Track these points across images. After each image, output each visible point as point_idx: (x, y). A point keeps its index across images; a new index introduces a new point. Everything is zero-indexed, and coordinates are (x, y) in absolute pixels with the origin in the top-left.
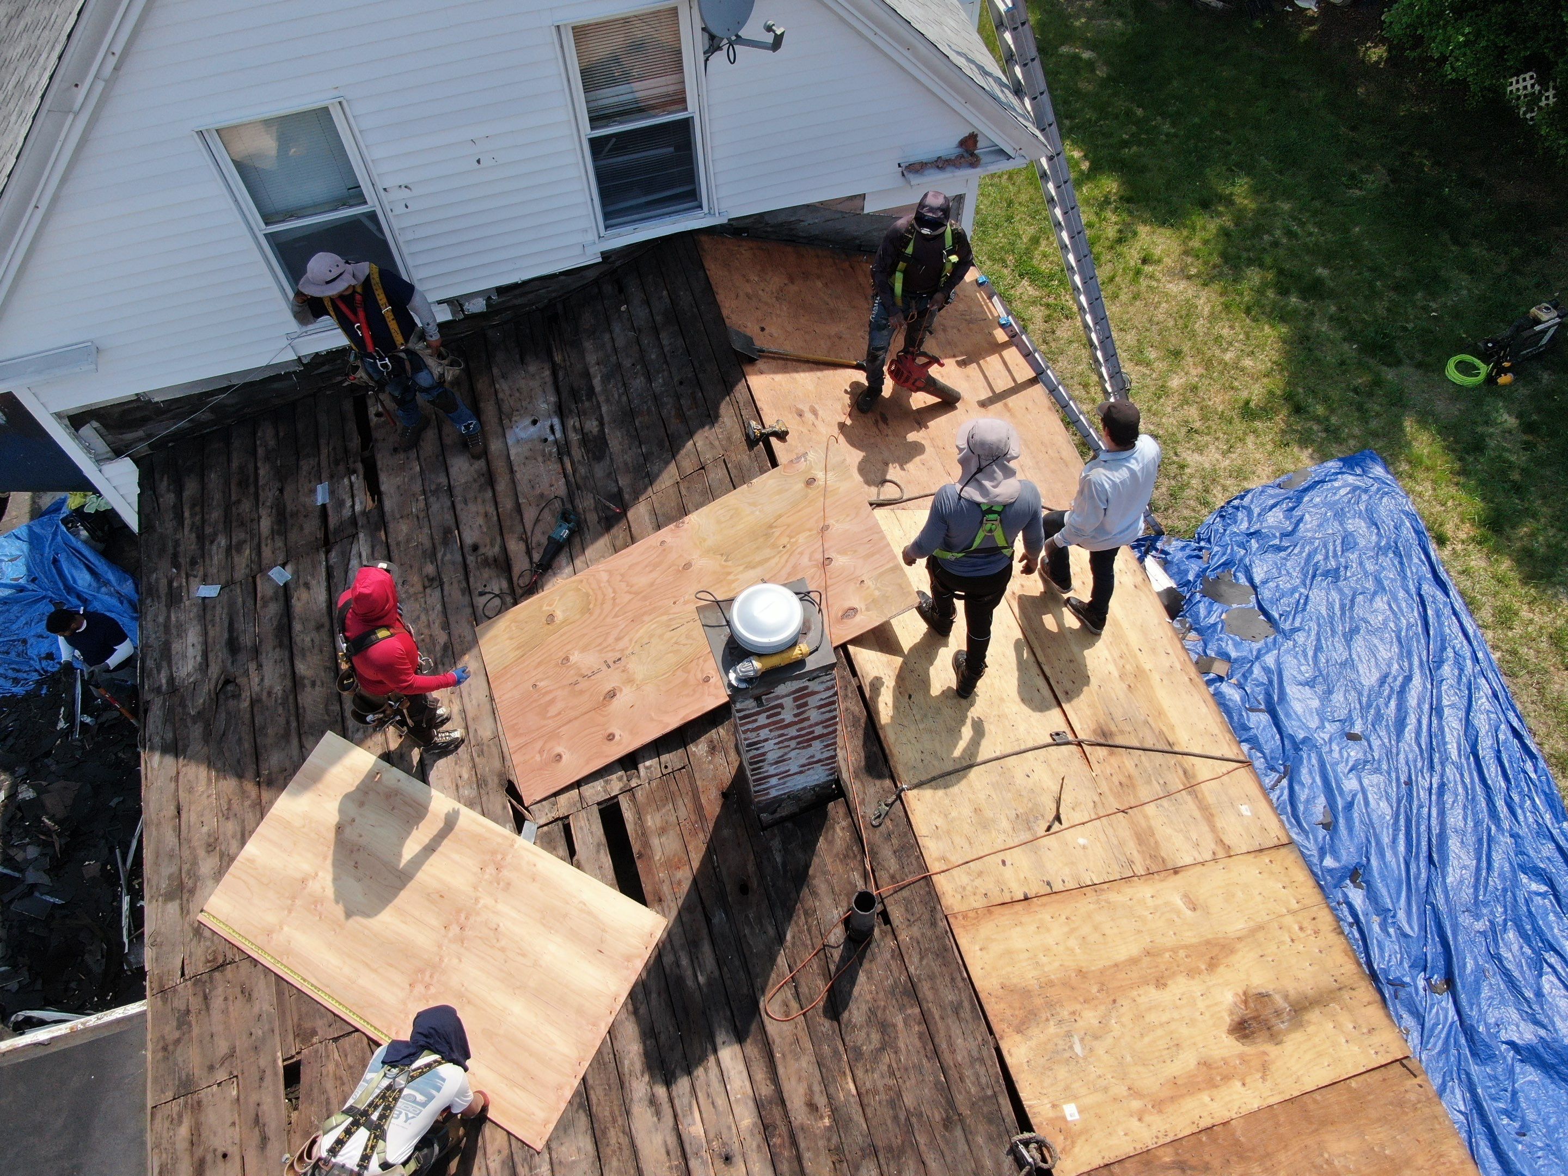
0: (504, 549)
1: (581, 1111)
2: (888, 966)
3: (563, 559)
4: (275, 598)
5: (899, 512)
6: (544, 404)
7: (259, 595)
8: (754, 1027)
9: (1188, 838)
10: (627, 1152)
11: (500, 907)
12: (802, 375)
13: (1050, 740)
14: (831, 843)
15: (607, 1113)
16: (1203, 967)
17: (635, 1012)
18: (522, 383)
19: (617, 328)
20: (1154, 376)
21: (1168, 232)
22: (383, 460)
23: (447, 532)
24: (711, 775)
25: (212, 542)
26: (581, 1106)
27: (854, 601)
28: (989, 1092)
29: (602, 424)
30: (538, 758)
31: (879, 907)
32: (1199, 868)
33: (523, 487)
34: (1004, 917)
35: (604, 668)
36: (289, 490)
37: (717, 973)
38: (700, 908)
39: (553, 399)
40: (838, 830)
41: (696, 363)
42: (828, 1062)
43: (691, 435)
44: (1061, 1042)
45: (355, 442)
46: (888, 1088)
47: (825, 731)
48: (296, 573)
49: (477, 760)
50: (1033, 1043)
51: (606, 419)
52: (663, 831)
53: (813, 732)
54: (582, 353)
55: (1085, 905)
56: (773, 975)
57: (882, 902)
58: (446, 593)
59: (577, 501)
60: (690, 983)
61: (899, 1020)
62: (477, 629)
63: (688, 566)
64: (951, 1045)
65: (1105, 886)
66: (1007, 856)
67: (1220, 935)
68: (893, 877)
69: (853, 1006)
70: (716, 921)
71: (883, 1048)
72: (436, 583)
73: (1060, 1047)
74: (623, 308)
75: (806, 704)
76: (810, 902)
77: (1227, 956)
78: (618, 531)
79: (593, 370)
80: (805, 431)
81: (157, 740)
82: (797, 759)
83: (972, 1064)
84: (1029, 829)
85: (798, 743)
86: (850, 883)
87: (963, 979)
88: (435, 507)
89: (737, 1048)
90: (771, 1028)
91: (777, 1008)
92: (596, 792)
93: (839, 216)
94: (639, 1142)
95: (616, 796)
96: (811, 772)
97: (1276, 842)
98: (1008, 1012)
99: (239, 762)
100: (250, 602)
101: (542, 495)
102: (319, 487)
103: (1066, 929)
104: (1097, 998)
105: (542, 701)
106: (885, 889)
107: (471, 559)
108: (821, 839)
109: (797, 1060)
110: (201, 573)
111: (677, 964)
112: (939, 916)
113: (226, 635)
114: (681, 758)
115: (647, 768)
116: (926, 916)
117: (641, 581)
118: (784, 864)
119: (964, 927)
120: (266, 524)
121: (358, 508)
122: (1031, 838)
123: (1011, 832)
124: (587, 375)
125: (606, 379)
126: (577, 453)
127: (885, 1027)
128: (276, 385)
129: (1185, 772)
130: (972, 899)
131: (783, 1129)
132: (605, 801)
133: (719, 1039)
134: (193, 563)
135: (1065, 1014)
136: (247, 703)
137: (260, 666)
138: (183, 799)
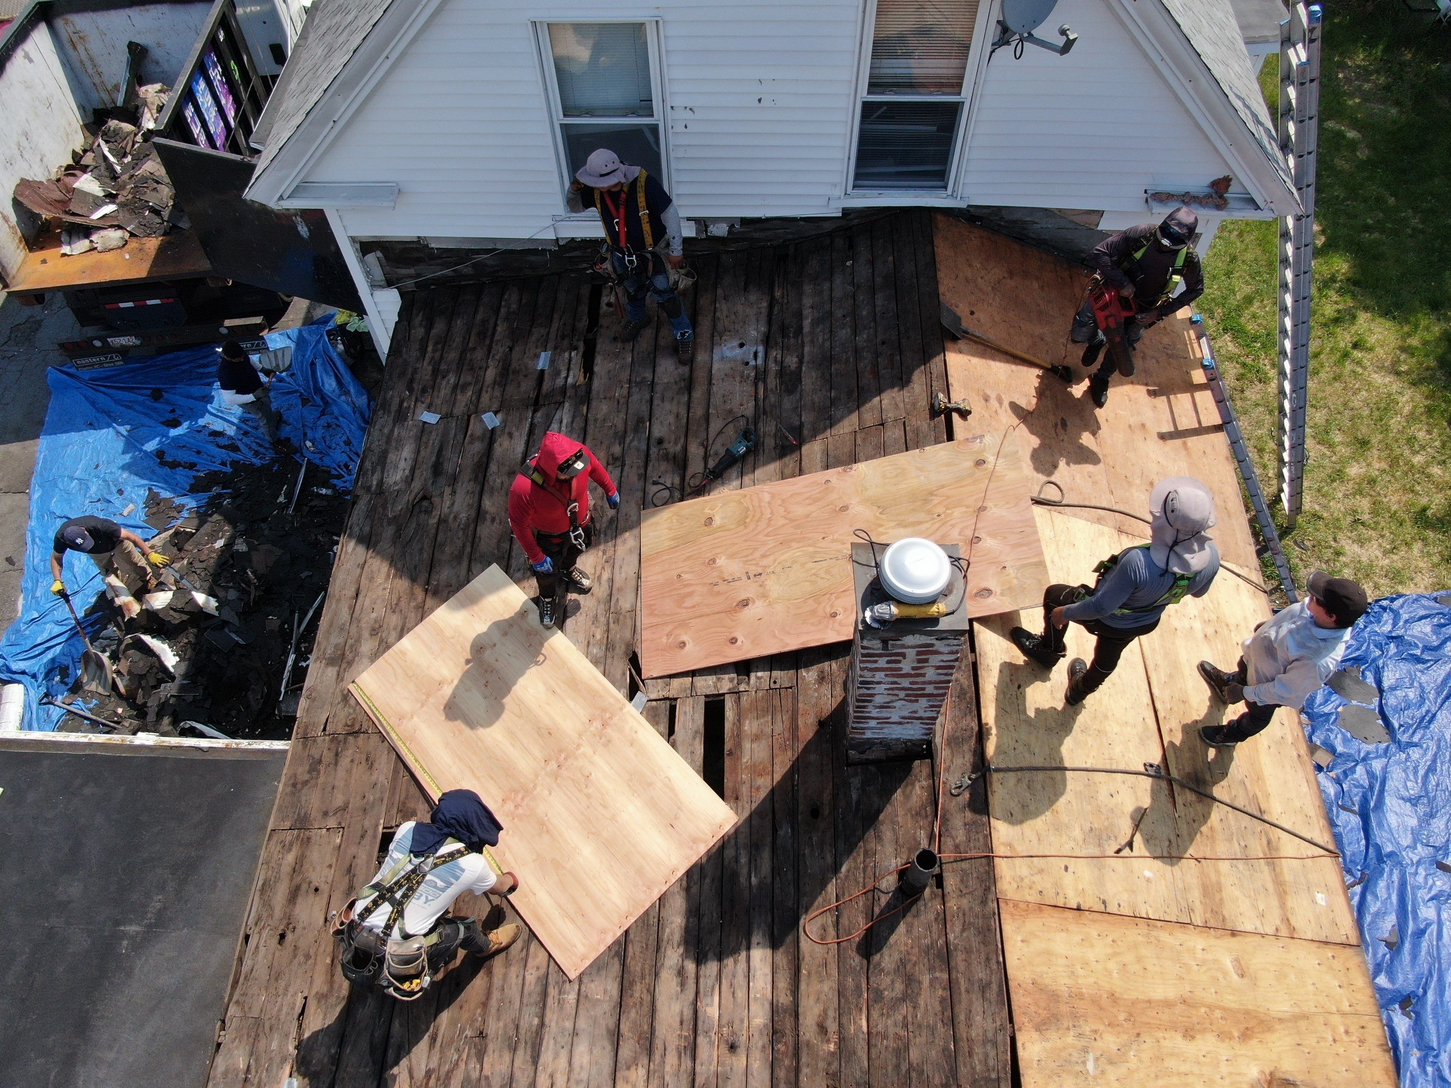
0: (685, 449)
1: (616, 959)
2: (930, 927)
3: (734, 472)
4: (481, 439)
5: (1055, 514)
6: (755, 332)
7: (469, 432)
8: (789, 939)
9: (1255, 907)
10: (646, 1009)
11: (597, 759)
12: (998, 364)
13: (1142, 769)
14: (907, 797)
15: (638, 969)
16: (1236, 1034)
17: (688, 890)
18: (740, 308)
19: (838, 280)
20: (1334, 459)
21: (1388, 324)
22: (603, 345)
23: (640, 421)
24: (813, 701)
25: (444, 377)
26: (617, 954)
27: (992, 584)
28: (994, 1076)
29: (801, 362)
30: (664, 640)
31: (936, 870)
32: (1258, 938)
33: (716, 400)
34: (1053, 919)
35: (744, 578)
36: (517, 349)
37: (769, 880)
38: (770, 816)
39: (763, 329)
40: (917, 787)
41: (902, 329)
42: (849, 994)
43: (880, 392)
44: (1075, 1054)
45: (583, 323)
46: (898, 1037)
47: (935, 692)
48: (504, 422)
49: (612, 625)
50: (1048, 1045)
51: (806, 358)
52: (756, 738)
53: (924, 689)
54: (800, 294)
55: (1135, 934)
56: (820, 899)
57: (941, 866)
58: (624, 474)
59: (761, 425)
60: (743, 880)
61: (926, 979)
62: (643, 512)
63: (844, 508)
64: (968, 1018)
65: (1159, 924)
66: (1072, 863)
67: (1261, 1010)
68: (957, 847)
69: (885, 951)
70: (781, 833)
71: (903, 999)
72: (619, 463)
73: (1074, 1059)
74: (848, 264)
75: (926, 661)
76: (873, 845)
77: (1263, 1032)
78: (790, 461)
79: (807, 312)
80: (987, 415)
81: (356, 529)
82: (901, 709)
83: (984, 1043)
84: (1100, 845)
85: (907, 695)
86: (915, 839)
87: (998, 962)
88: (635, 397)
89: (769, 952)
90: (805, 944)
91: (815, 929)
92: (707, 685)
93: (1071, 226)
94: (659, 1004)
95: (723, 694)
96: (909, 726)
97: (1343, 939)
98: (1033, 1009)
99: (415, 567)
100: (460, 437)
101: (731, 411)
102: (543, 354)
103: (1109, 951)
104: (1122, 1026)
105: (682, 591)
106: (946, 856)
107: (654, 450)
108: (899, 791)
109: (821, 982)
110: (428, 401)
111: (737, 860)
112: (991, 896)
113: (434, 459)
114: (791, 679)
115: (758, 678)
116: (979, 893)
117: (799, 511)
118: (858, 802)
119: (1012, 915)
120: (491, 374)
121: (570, 380)
122: (1098, 853)
123: (1081, 842)
124: (799, 315)
125: (815, 323)
126: (772, 382)
127: (910, 981)
128: (532, 258)
129: (1269, 842)
130: (1027, 891)
131: (790, 1039)
132: (713, 695)
133: (755, 939)
134: (424, 391)
135: (1087, 1029)
136: (435, 521)
137: (454, 492)
138: (363, 585)
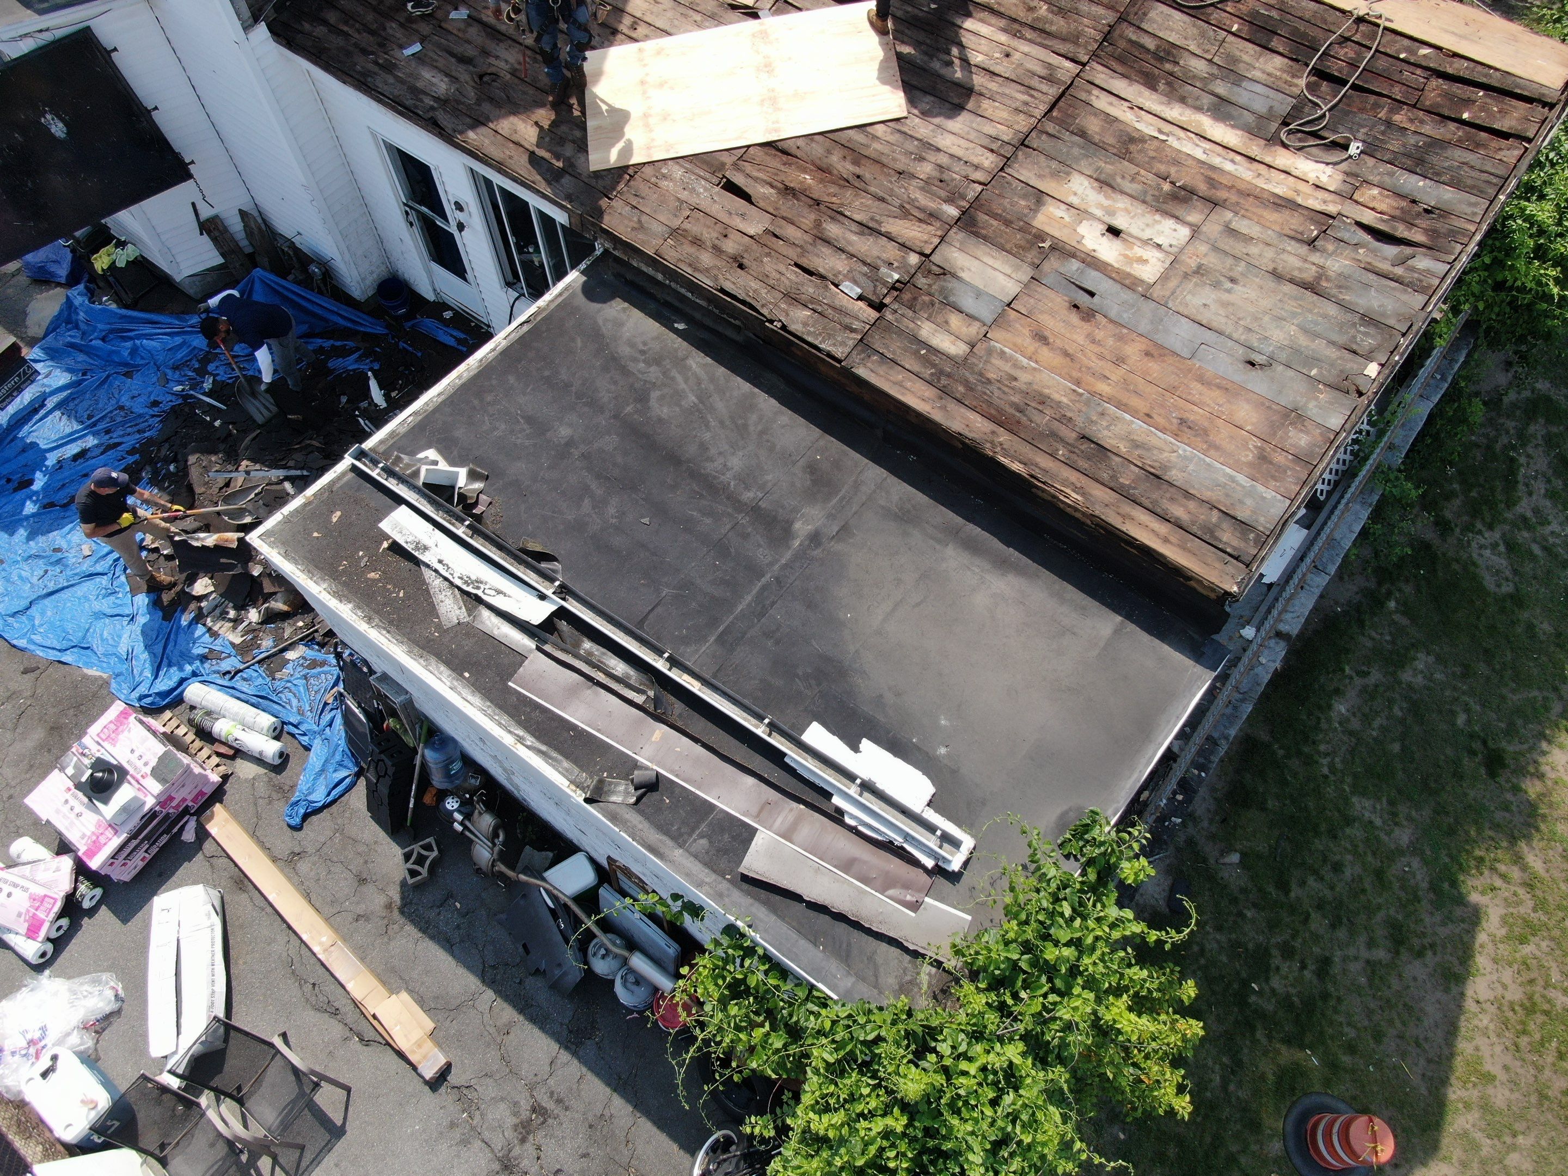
4: (468, 25)
7: (455, 31)
8: (975, 6)
15: (929, 83)
25: (384, 29)
81: (460, 128)
89: (971, 19)
99: (534, 101)
100: (453, 38)
110: (395, 46)
131: (1024, 28)
134: (382, 45)
136: (509, 76)
137: (497, 57)
138: (514, 138)
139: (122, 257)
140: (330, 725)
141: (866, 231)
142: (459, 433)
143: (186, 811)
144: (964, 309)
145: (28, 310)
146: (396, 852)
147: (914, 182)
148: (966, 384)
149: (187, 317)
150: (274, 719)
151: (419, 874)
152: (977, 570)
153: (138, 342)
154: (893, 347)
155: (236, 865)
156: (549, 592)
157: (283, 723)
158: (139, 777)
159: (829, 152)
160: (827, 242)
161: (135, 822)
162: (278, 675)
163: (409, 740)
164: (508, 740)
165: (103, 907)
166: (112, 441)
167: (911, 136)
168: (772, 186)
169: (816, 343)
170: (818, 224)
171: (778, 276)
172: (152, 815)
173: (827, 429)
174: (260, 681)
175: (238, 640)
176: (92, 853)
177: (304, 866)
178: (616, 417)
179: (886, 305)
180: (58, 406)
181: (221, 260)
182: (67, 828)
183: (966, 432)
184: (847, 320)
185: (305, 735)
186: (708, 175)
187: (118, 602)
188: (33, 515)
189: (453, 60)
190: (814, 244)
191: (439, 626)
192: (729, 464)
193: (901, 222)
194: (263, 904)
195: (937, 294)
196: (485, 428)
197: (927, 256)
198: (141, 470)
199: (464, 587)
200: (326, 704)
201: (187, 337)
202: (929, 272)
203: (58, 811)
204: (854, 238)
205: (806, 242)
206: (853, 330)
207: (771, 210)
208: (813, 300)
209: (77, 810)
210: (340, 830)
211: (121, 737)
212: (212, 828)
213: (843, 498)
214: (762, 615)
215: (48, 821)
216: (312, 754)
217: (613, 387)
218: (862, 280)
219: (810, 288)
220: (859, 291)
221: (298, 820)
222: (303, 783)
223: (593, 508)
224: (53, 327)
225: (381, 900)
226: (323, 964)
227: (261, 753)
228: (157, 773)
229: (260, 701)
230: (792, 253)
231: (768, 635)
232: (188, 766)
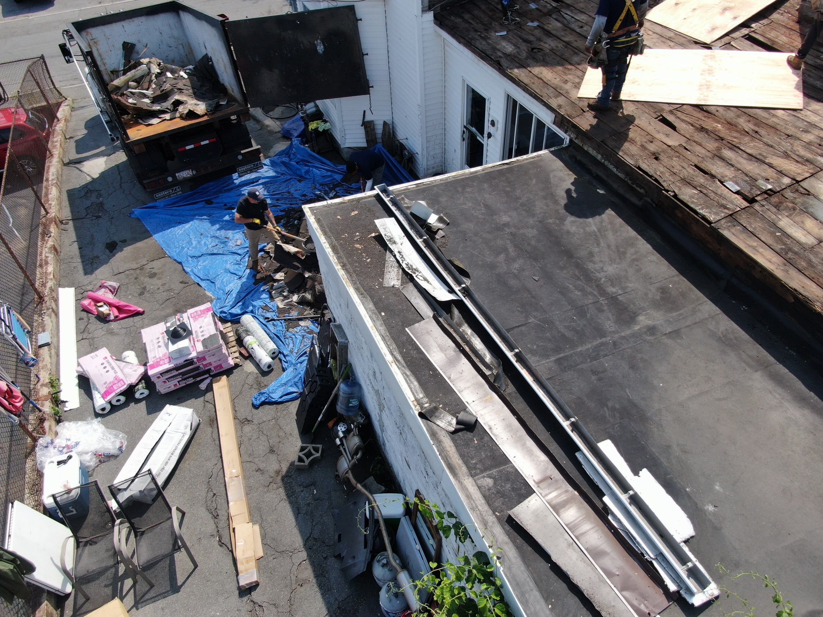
4: (536, 29)
7: (527, 30)
24: (786, 20)
25: (491, 25)
48: (540, 22)
81: (512, 67)
92: (737, 35)
95: (748, 34)
99: (558, 63)
100: (524, 32)
102: (530, 5)
110: (493, 31)
114: (769, 21)
115: (755, 25)
121: (554, 6)
132: (744, 36)
134: (486, 30)
136: (548, 51)
137: (545, 43)
138: (540, 76)
139: (322, 127)
140: (301, 363)
141: (754, 159)
142: (443, 200)
143: (208, 371)
144: (819, 218)
145: (274, 146)
146: (299, 444)
147: (798, 142)
148: (810, 263)
149: (338, 165)
150: (275, 347)
151: (304, 462)
152: (777, 396)
153: (311, 168)
154: (755, 225)
155: (216, 412)
156: (457, 289)
157: (280, 352)
158: (196, 340)
159: (738, 116)
160: (722, 159)
161: (181, 361)
162: (291, 330)
163: (336, 375)
164: (389, 358)
165: (144, 402)
166: (277, 204)
167: (803, 120)
168: (692, 125)
169: (697, 209)
170: (719, 149)
171: (681, 168)
172: (190, 362)
173: (683, 272)
174: (281, 328)
175: (281, 306)
176: (153, 367)
177: (247, 428)
178: (540, 222)
179: (756, 201)
180: (262, 184)
181: (365, 145)
182: (150, 350)
183: (801, 291)
184: (724, 202)
185: (286, 362)
186: (651, 113)
187: (239, 269)
188: (226, 221)
189: (521, 40)
190: (712, 158)
191: (381, 284)
192: (605, 269)
193: (782, 160)
194: (216, 437)
195: (799, 205)
196: (459, 202)
197: (798, 182)
198: (282, 219)
199: (407, 270)
200: (306, 353)
201: (333, 174)
202: (797, 190)
203: (152, 341)
204: (744, 161)
205: (707, 156)
206: (726, 208)
207: (688, 136)
208: (701, 186)
209: (160, 344)
210: (276, 419)
211: (200, 319)
212: (215, 386)
213: (681, 315)
214: (595, 358)
215: (145, 344)
216: (285, 373)
217: (545, 208)
218: (743, 184)
219: (701, 179)
220: (738, 188)
221: (258, 403)
222: (272, 386)
223: (505, 260)
224: (281, 154)
225: (275, 466)
226: (225, 485)
227: (260, 360)
228: (205, 342)
229: (275, 337)
230: (695, 160)
231: (594, 372)
232: (221, 345)
